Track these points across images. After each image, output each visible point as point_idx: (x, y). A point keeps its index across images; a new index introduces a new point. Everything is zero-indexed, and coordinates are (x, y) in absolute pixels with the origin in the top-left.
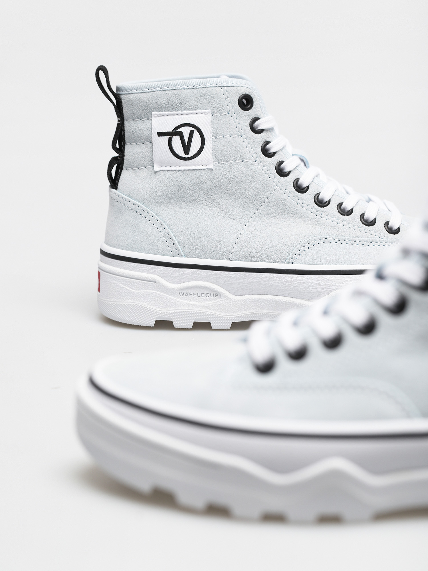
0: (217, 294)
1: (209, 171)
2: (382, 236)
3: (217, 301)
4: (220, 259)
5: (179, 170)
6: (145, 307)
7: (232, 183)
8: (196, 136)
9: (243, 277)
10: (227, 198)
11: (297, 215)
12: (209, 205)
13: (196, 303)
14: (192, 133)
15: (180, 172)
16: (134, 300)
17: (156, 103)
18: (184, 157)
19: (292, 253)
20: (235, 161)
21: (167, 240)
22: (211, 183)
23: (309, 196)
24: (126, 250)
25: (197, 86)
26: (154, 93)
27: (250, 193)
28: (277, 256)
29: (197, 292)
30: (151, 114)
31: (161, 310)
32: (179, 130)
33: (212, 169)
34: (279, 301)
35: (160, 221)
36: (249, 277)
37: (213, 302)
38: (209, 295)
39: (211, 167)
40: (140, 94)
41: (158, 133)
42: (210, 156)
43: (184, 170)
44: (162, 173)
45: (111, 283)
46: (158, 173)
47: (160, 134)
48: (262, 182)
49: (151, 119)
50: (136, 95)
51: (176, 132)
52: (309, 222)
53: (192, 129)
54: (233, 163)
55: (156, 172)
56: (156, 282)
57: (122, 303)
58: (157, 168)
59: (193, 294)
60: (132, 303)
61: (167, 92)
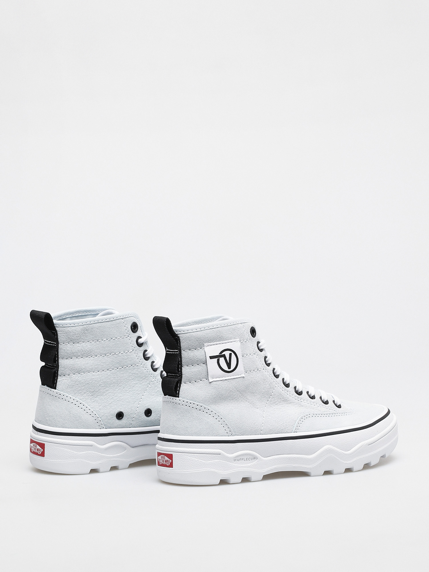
0: (255, 458)
1: (242, 378)
2: (335, 409)
3: (255, 462)
4: (256, 435)
5: (225, 380)
6: (214, 472)
7: (254, 385)
8: (233, 356)
9: (270, 444)
10: (252, 395)
11: (289, 402)
12: (243, 401)
13: (244, 465)
14: (230, 354)
15: (226, 381)
16: (207, 468)
17: (207, 337)
18: (228, 371)
19: (295, 426)
20: (255, 370)
21: (224, 426)
22: (244, 386)
23: (291, 389)
24: (195, 436)
25: (229, 324)
26: (205, 331)
27: (264, 390)
28: (287, 428)
29: (244, 458)
30: (204, 345)
31: (223, 472)
32: (223, 354)
33: (244, 377)
34: (291, 458)
35: (218, 414)
36: (273, 444)
37: (253, 463)
38: (251, 459)
39: (243, 375)
40: (195, 333)
41: (210, 357)
42: (243, 369)
43: (228, 379)
44: (214, 383)
45: (187, 459)
46: (211, 383)
47: (211, 358)
48: (269, 382)
49: (203, 348)
50: (192, 333)
51: (221, 355)
52: (296, 406)
53: (231, 352)
54: (254, 372)
55: (210, 383)
56: (220, 454)
57: (196, 472)
58: (211, 380)
59: (241, 459)
60: (205, 470)
61: (213, 329)
